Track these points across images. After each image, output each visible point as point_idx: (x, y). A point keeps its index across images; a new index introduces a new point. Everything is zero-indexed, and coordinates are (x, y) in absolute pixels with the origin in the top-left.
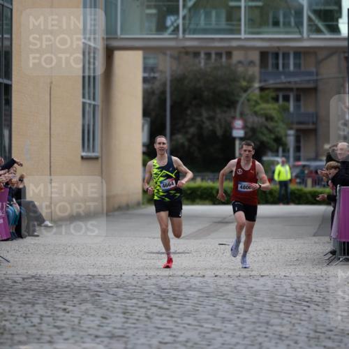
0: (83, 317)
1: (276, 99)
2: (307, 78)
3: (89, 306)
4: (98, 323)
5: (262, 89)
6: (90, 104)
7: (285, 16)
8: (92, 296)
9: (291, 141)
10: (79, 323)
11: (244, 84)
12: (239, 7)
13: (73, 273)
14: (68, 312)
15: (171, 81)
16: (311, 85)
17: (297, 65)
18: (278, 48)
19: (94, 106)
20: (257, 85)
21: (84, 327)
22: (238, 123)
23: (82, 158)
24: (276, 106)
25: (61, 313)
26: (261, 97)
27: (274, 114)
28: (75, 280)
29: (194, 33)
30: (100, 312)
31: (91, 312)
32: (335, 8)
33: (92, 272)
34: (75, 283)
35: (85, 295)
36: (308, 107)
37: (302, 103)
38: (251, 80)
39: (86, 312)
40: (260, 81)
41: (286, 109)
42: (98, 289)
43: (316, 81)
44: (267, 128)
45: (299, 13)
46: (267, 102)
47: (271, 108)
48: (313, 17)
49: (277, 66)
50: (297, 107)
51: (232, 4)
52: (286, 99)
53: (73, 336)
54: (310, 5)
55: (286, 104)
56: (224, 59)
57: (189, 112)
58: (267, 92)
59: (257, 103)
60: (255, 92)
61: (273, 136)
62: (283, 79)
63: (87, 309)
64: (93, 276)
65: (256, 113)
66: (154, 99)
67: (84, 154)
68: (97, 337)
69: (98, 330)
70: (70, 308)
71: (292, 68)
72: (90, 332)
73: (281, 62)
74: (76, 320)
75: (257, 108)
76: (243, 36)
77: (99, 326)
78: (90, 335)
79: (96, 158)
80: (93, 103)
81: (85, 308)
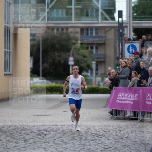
0: (8, 143)
1: (87, 48)
2: (101, 39)
3: (10, 138)
4: (14, 145)
5: (81, 44)
6: (8, 52)
7: (91, 12)
8: (11, 134)
9: (94, 66)
10: (6, 145)
11: (74, 41)
12: (71, 8)
13: (2, 124)
14: (1, 141)
15: (42, 41)
16: (103, 42)
17: (96, 33)
18: (89, 27)
19: (10, 52)
20: (79, 42)
21: (8, 147)
22: (71, 59)
23: (5, 75)
24: (87, 51)
26: (81, 47)
27: (87, 54)
28: (3, 127)
29: (52, 21)
30: (14, 141)
31: (11, 141)
32: (113, 8)
33: (10, 123)
34: (3, 128)
35: (8, 133)
36: (101, 52)
37: (99, 50)
38: (77, 40)
39: (9, 141)
40: (81, 40)
41: (92, 52)
42: (13, 131)
43: (105, 40)
44: (84, 61)
45: (97, 10)
46: (84, 49)
47: (85, 52)
48: (104, 12)
49: (88, 34)
50: (97, 51)
51: (68, 7)
52: (92, 48)
53: (4, 151)
54: (102, 7)
55: (92, 50)
56: (65, 31)
57: (50, 53)
58: (83, 45)
59: (79, 50)
60: (78, 45)
61: (86, 64)
62: (91, 39)
63: (9, 139)
64: (11, 125)
65: (79, 54)
66: (35, 48)
67: (5, 73)
68: (14, 151)
69: (14, 148)
70: (2, 139)
71: (94, 34)
72: (11, 149)
73: (89, 32)
74: (5, 144)
75: (79, 52)
76: (73, 22)
77: (14, 146)
78: (11, 150)
79: (10, 75)
80: (9, 51)
81: (8, 139)
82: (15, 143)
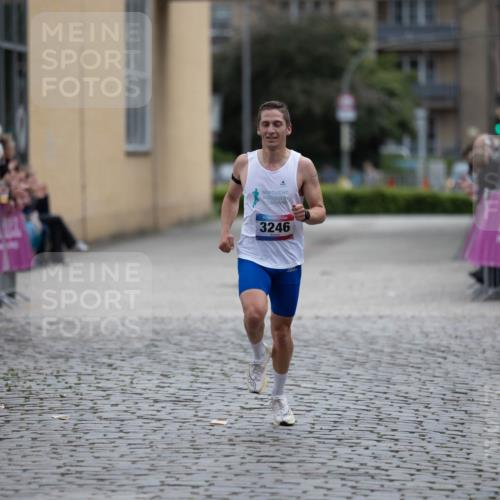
0: (136, 375)
1: (399, 66)
3: (142, 359)
4: (156, 382)
5: (380, 52)
8: (147, 346)
10: (132, 383)
11: (354, 44)
14: (115, 369)
17: (430, 17)
20: (373, 45)
21: (138, 388)
23: (128, 154)
24: (399, 75)
25: (105, 370)
30: (159, 369)
31: (147, 369)
35: (138, 345)
37: (437, 72)
38: (363, 38)
39: (139, 369)
40: (380, 39)
41: (413, 80)
42: (155, 338)
43: (457, 40)
47: (391, 78)
49: (399, 18)
50: (430, 77)
52: (414, 65)
53: (124, 401)
55: (413, 72)
56: (325, 10)
59: (372, 72)
60: (370, 56)
63: (141, 365)
68: (156, 401)
70: (118, 363)
71: (421, 20)
72: (146, 396)
74: (127, 380)
75: (373, 80)
77: (158, 386)
78: (147, 398)
81: (138, 362)
82: (162, 375)
